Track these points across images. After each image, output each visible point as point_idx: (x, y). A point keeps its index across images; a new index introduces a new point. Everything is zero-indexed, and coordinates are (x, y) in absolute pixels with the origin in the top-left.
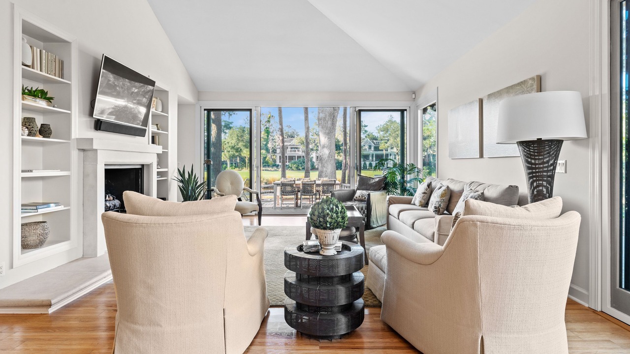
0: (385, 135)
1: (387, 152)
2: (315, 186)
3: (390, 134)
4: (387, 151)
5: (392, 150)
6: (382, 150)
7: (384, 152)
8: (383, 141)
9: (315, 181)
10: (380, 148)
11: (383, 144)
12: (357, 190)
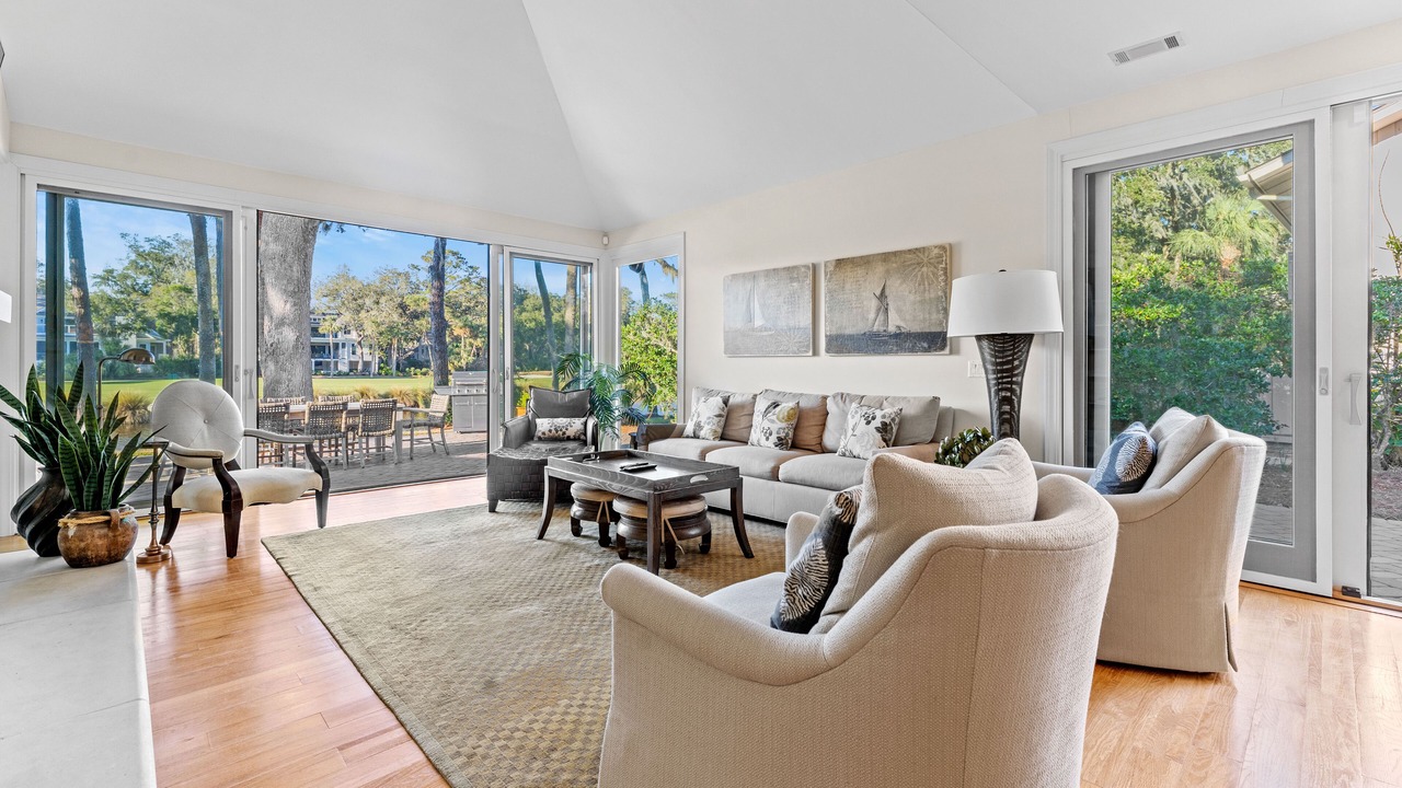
0: (332, 305)
1: (336, 340)
2: (344, 416)
3: (343, 303)
4: (336, 336)
5: (348, 336)
6: (324, 336)
7: (331, 340)
8: (327, 317)
9: (345, 404)
10: (320, 331)
11: (327, 323)
12: (534, 418)
